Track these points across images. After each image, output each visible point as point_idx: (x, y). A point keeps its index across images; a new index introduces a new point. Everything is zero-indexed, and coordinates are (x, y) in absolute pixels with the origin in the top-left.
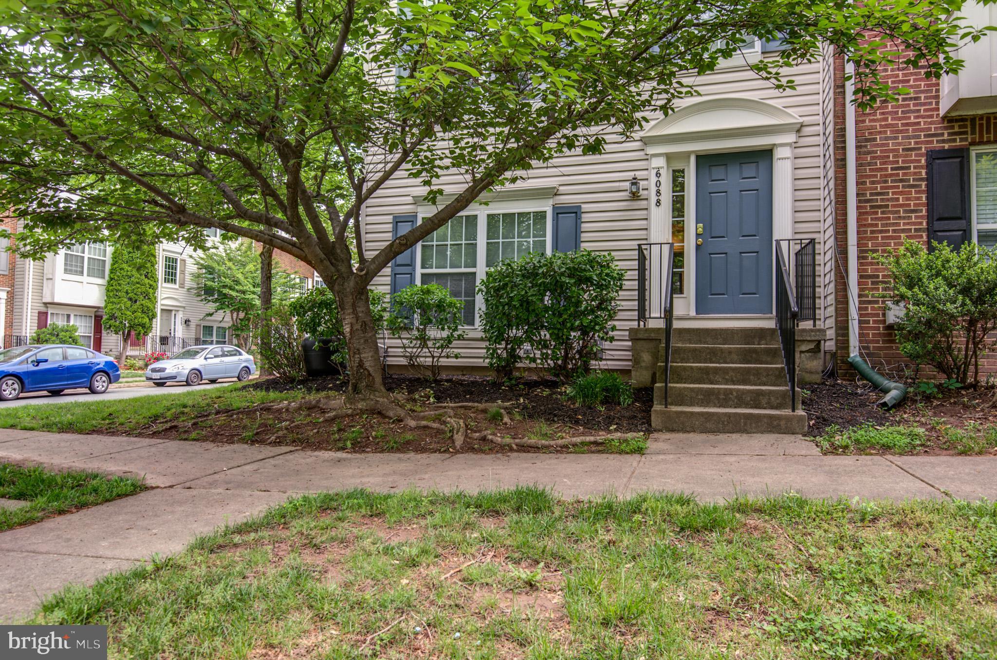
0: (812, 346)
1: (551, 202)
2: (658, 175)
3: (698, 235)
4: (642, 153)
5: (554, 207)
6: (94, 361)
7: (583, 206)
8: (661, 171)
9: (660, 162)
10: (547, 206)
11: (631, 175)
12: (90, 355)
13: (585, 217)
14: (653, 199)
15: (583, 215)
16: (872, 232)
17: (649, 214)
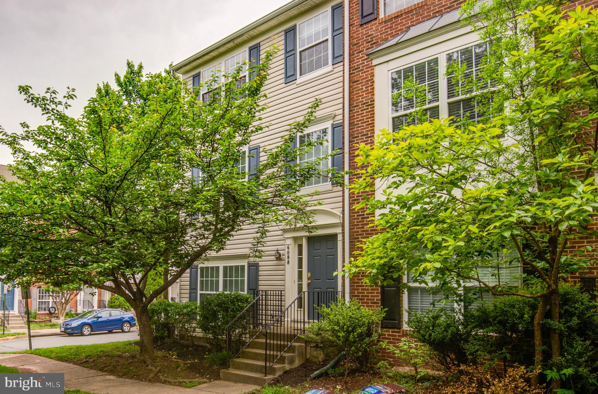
0: (315, 345)
1: (247, 261)
2: (288, 248)
3: (309, 279)
4: (282, 237)
5: (248, 263)
6: (123, 316)
7: (260, 263)
8: (289, 246)
9: (289, 242)
10: (244, 263)
11: (275, 248)
12: (122, 313)
13: (261, 268)
14: (287, 260)
15: (260, 267)
16: (357, 286)
17: (285, 268)
